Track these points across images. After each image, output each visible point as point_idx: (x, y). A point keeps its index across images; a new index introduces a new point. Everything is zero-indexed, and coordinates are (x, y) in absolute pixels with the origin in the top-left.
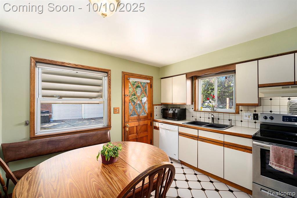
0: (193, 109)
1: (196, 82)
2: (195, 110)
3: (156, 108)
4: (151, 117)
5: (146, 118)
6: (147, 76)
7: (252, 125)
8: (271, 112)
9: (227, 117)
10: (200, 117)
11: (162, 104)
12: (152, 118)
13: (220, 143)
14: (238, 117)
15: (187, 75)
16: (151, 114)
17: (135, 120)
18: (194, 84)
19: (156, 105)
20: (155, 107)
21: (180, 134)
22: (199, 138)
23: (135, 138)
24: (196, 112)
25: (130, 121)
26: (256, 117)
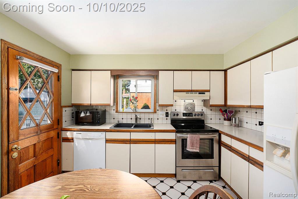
0: (114, 110)
1: (118, 81)
2: (116, 112)
3: (66, 111)
4: (58, 124)
5: (49, 128)
6: (53, 61)
7: (165, 121)
8: (176, 110)
9: (147, 116)
10: (123, 119)
11: (73, 105)
12: (59, 126)
13: (152, 141)
14: (155, 116)
15: (112, 72)
16: (58, 121)
17: (32, 135)
18: (116, 84)
19: (65, 107)
20: (64, 109)
21: (107, 141)
22: (131, 141)
23: (32, 166)
24: (118, 114)
25: (21, 138)
26: (167, 114)
